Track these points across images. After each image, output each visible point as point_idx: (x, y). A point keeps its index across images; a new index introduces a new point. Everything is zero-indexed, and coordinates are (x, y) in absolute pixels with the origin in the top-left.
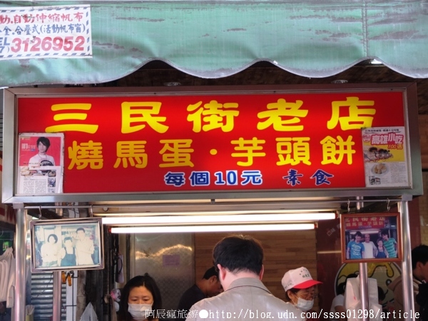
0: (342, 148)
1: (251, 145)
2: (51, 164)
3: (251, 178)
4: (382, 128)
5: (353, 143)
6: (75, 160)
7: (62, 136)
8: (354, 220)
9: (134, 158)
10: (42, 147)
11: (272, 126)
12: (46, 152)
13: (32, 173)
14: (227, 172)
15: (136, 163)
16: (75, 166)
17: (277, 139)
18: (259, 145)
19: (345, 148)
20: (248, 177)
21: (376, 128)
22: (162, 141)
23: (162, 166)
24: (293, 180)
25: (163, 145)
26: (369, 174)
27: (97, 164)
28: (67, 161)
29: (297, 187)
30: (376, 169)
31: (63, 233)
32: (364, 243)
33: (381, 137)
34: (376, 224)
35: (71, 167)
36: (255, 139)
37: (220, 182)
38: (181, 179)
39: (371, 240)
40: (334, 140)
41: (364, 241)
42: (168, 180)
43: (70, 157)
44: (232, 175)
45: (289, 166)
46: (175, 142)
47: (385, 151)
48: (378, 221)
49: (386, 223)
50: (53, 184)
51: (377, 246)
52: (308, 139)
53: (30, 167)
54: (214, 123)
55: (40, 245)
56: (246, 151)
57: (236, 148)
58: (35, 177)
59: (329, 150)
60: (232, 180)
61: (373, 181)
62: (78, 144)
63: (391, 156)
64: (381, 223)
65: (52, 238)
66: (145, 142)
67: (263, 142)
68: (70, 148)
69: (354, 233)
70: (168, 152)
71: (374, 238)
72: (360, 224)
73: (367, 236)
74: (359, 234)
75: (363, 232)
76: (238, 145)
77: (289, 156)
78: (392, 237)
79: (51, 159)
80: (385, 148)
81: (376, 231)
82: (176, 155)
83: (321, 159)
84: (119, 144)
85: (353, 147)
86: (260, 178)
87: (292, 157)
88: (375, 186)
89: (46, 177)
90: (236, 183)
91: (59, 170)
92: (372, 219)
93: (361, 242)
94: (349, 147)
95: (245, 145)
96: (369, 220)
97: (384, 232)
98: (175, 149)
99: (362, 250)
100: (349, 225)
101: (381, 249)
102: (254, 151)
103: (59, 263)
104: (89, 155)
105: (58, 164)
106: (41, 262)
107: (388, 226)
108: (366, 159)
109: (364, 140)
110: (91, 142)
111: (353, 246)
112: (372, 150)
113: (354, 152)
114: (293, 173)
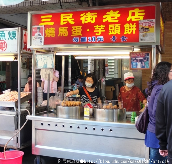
0: (131, 28)
1: (100, 27)
2: (40, 36)
3: (100, 39)
4: (147, 20)
5: (136, 26)
6: (47, 34)
7: (44, 26)
8: (134, 54)
9: (64, 33)
10: (38, 30)
11: (108, 21)
12: (39, 32)
13: (36, 38)
14: (92, 37)
15: (64, 34)
16: (47, 36)
17: (109, 25)
18: (103, 27)
19: (133, 28)
20: (99, 39)
21: (144, 20)
22: (72, 27)
23: (72, 35)
24: (114, 40)
25: (73, 28)
26: (141, 37)
27: (53, 35)
28: (45, 34)
29: (115, 42)
30: (143, 35)
31: (44, 57)
32: (137, 63)
33: (146, 23)
34: (142, 56)
35: (46, 36)
36: (102, 25)
37: (90, 41)
38: (78, 40)
39: (140, 62)
40: (129, 25)
41: (137, 62)
42: (74, 40)
43: (46, 33)
44: (94, 38)
45: (113, 35)
46: (76, 27)
47: (147, 29)
48: (143, 54)
49: (146, 56)
50: (41, 42)
51: (142, 64)
52: (120, 25)
53: (35, 37)
54: (89, 20)
55: (37, 61)
56: (99, 30)
57: (96, 29)
58: (36, 40)
59: (127, 29)
60: (94, 40)
61: (142, 40)
62: (48, 29)
63: (149, 31)
64: (144, 55)
65: (41, 59)
66: (67, 28)
67: (104, 26)
68: (46, 30)
69: (134, 59)
70: (74, 31)
71: (141, 61)
72: (136, 56)
73: (139, 60)
74: (136, 59)
75: (137, 59)
76: (96, 28)
77: (113, 31)
78: (147, 60)
79: (41, 34)
80: (147, 27)
81: (142, 58)
82: (77, 32)
83: (124, 32)
84: (60, 28)
85: (136, 27)
86: (103, 39)
87: (114, 31)
88: (142, 42)
89: (39, 40)
90: (95, 41)
91: (43, 37)
92: (141, 54)
93: (136, 62)
94: (134, 28)
95: (99, 28)
96: (139, 54)
97: (145, 59)
98: (76, 30)
99: (137, 65)
100: (132, 56)
101: (143, 65)
102: (101, 30)
103: (43, 67)
104: (51, 32)
105: (42, 35)
106: (38, 66)
107: (146, 57)
108: (140, 32)
109: (140, 25)
110: (52, 28)
111: (134, 63)
112: (142, 28)
113: (136, 29)
114: (114, 37)
